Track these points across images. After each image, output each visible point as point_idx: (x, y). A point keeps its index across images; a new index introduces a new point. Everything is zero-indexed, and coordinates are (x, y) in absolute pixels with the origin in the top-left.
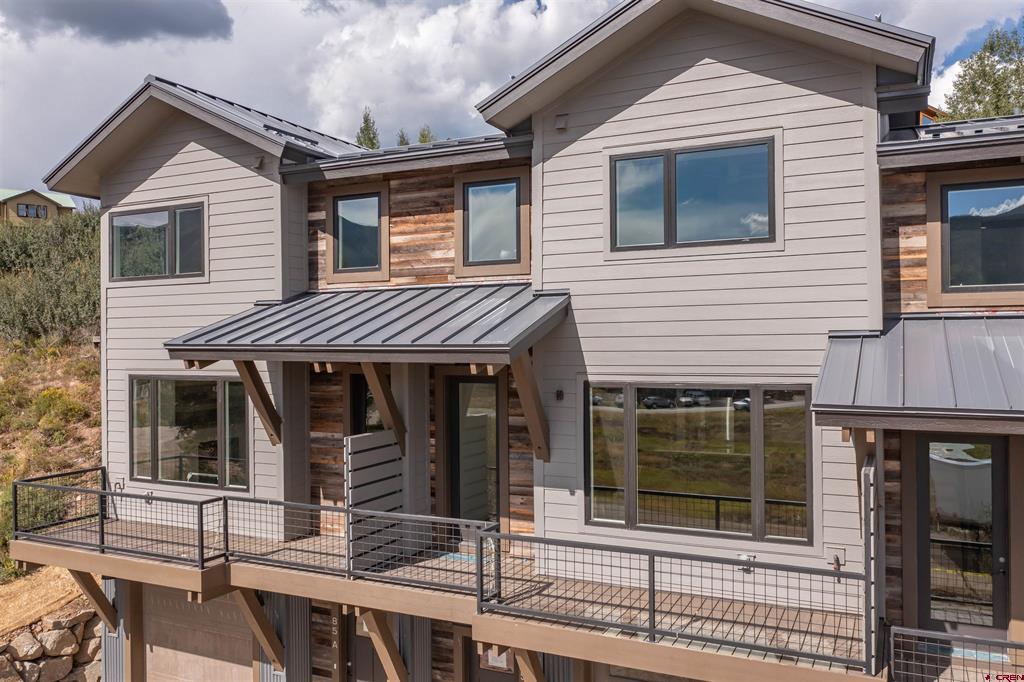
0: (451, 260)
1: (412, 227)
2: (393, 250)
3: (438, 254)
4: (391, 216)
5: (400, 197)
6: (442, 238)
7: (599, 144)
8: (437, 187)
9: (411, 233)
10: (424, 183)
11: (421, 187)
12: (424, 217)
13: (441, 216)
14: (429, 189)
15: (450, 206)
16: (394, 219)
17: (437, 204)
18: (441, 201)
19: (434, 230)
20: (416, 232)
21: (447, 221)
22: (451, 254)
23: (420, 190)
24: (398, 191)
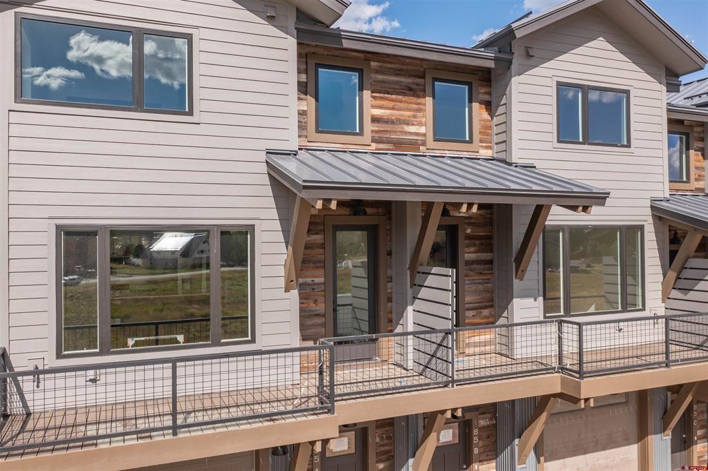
0: (425, 135)
1: (391, 104)
2: (375, 120)
3: (412, 129)
4: (372, 92)
5: (380, 77)
6: (415, 116)
7: (550, 73)
8: (411, 76)
9: (389, 109)
10: (401, 70)
11: (398, 73)
12: (400, 97)
13: (414, 99)
14: (404, 76)
15: (421, 93)
16: (374, 94)
17: (411, 89)
18: (414, 87)
19: (408, 110)
20: (393, 109)
21: (419, 104)
22: (422, 130)
23: (397, 75)
24: (377, 72)
